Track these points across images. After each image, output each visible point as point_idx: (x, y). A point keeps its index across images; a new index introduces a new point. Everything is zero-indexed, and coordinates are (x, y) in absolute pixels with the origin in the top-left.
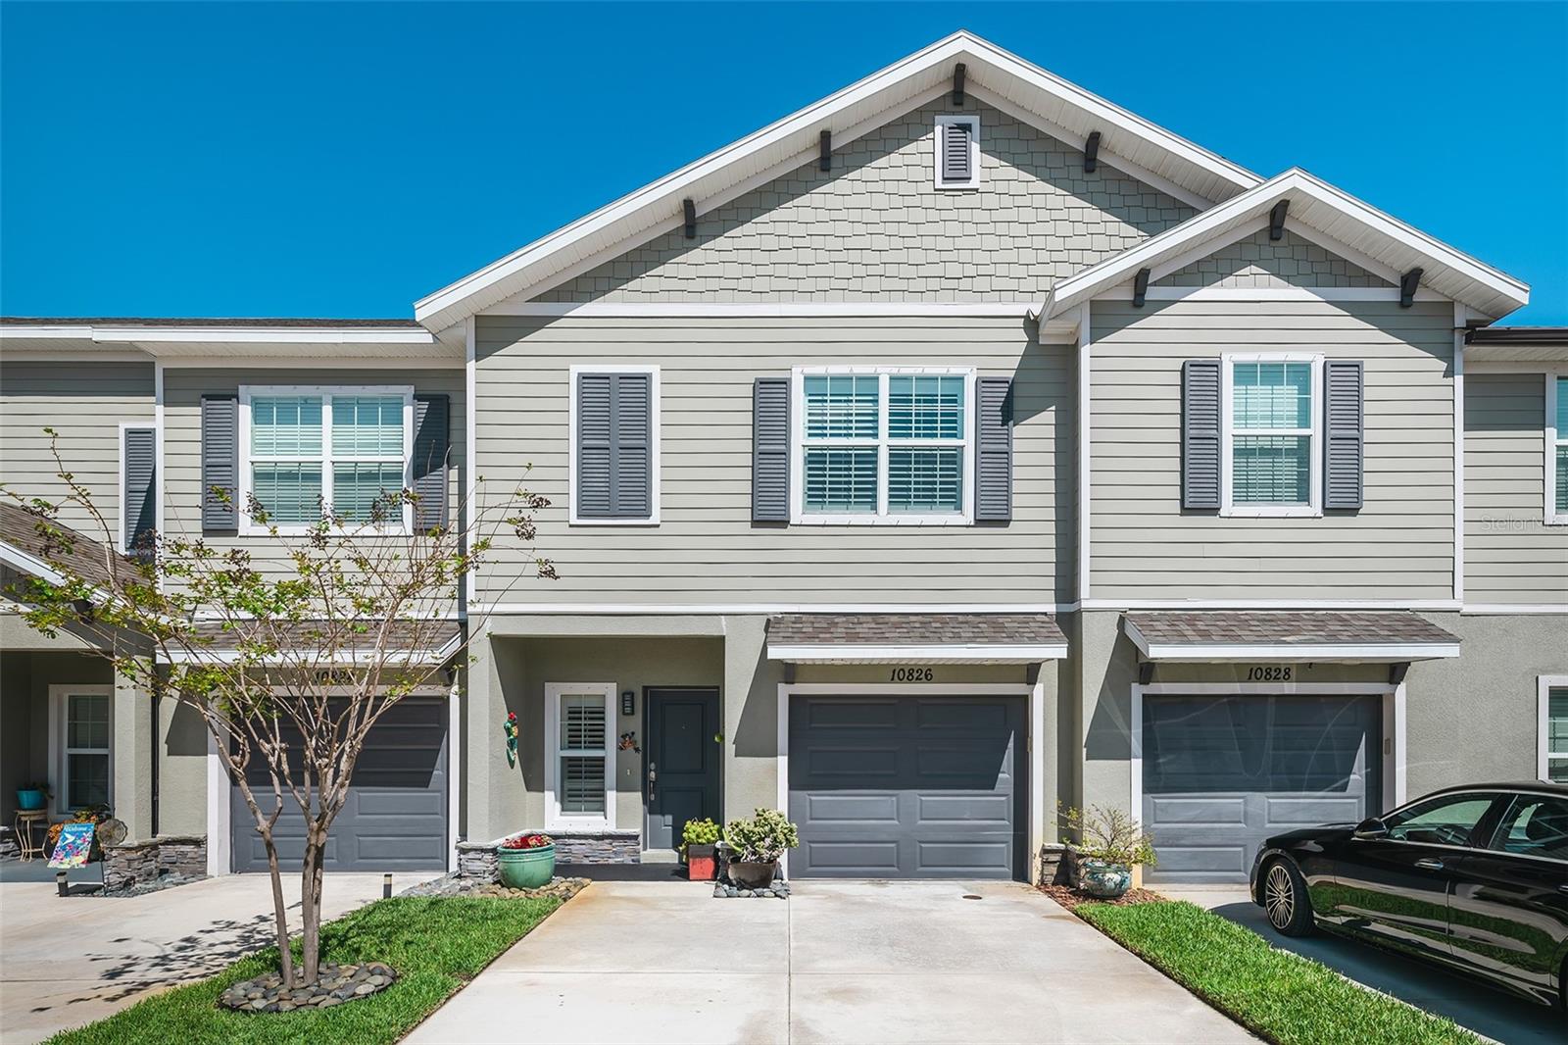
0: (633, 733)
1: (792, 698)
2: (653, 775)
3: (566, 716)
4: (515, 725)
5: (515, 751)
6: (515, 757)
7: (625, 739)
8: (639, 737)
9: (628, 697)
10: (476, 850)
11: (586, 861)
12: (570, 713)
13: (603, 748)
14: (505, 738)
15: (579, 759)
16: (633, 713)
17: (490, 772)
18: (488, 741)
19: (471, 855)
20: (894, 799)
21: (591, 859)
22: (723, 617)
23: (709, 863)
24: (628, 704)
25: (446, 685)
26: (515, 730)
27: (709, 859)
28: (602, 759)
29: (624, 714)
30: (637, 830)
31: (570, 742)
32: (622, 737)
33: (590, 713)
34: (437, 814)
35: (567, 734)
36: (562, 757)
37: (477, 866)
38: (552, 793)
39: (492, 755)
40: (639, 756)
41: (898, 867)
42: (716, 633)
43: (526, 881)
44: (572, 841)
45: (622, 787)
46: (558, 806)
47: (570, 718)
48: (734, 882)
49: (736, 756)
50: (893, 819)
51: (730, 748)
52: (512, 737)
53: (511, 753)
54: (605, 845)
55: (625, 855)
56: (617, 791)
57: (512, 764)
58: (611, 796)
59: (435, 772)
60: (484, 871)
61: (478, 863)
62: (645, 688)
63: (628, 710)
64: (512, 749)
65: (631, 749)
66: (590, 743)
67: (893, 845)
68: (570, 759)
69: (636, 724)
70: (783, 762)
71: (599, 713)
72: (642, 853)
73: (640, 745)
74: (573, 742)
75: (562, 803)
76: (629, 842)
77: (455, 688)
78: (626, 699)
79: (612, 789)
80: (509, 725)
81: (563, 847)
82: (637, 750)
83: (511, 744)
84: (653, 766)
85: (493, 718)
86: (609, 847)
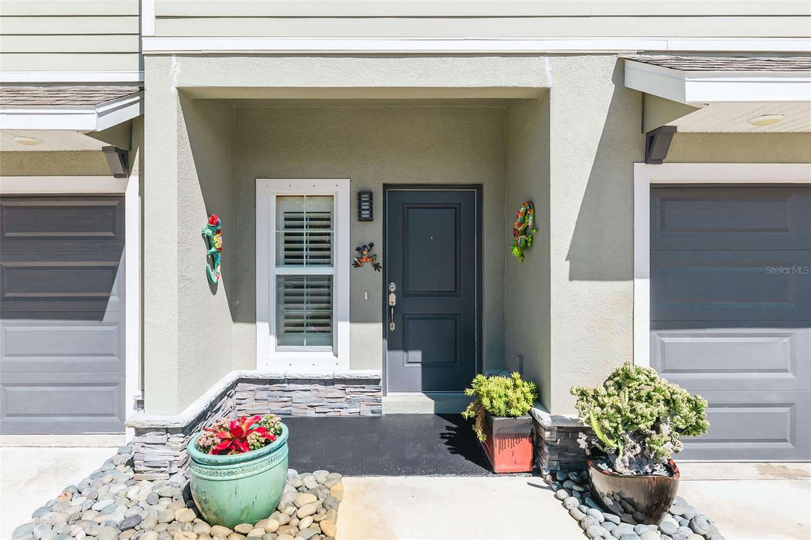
0: (371, 245)
1: (656, 189)
2: (392, 299)
3: (282, 224)
4: (218, 232)
5: (218, 269)
6: (217, 275)
7: (361, 252)
8: (378, 250)
9: (365, 197)
10: (157, 430)
11: (311, 413)
12: (286, 219)
13: (330, 264)
14: (203, 251)
15: (300, 278)
16: (370, 219)
17: (179, 304)
18: (176, 255)
19: (150, 437)
20: (786, 340)
21: (318, 409)
22: (547, 59)
23: (525, 447)
24: (365, 206)
25: (117, 176)
26: (218, 240)
27: (524, 440)
28: (330, 278)
29: (361, 219)
30: (375, 372)
31: (286, 257)
32: (358, 249)
33: (311, 219)
34: (112, 355)
35: (282, 246)
36: (278, 276)
37: (158, 455)
38: (267, 325)
39: (182, 278)
40: (379, 275)
41: (793, 443)
42: (535, 83)
43: (242, 512)
44: (292, 386)
45: (355, 318)
46: (273, 340)
47: (286, 227)
48: (608, 502)
49: (571, 279)
50: (785, 371)
51: (559, 265)
52: (213, 250)
53: (212, 274)
54: (335, 391)
55: (363, 404)
56: (351, 321)
57: (213, 287)
58: (343, 329)
59: (111, 299)
60: (171, 463)
61: (161, 450)
62: (386, 186)
63: (366, 214)
64: (213, 267)
65: (368, 266)
66: (311, 257)
67: (786, 410)
68: (288, 278)
69: (374, 232)
70: (642, 287)
71: (325, 221)
72: (384, 399)
73: (380, 260)
74: (292, 255)
75: (278, 336)
76: (369, 388)
77: (134, 179)
78: (362, 199)
79: (343, 320)
80: (209, 232)
81: (281, 393)
82: (376, 266)
83: (212, 259)
84: (393, 287)
85: (183, 220)
86: (340, 394)
